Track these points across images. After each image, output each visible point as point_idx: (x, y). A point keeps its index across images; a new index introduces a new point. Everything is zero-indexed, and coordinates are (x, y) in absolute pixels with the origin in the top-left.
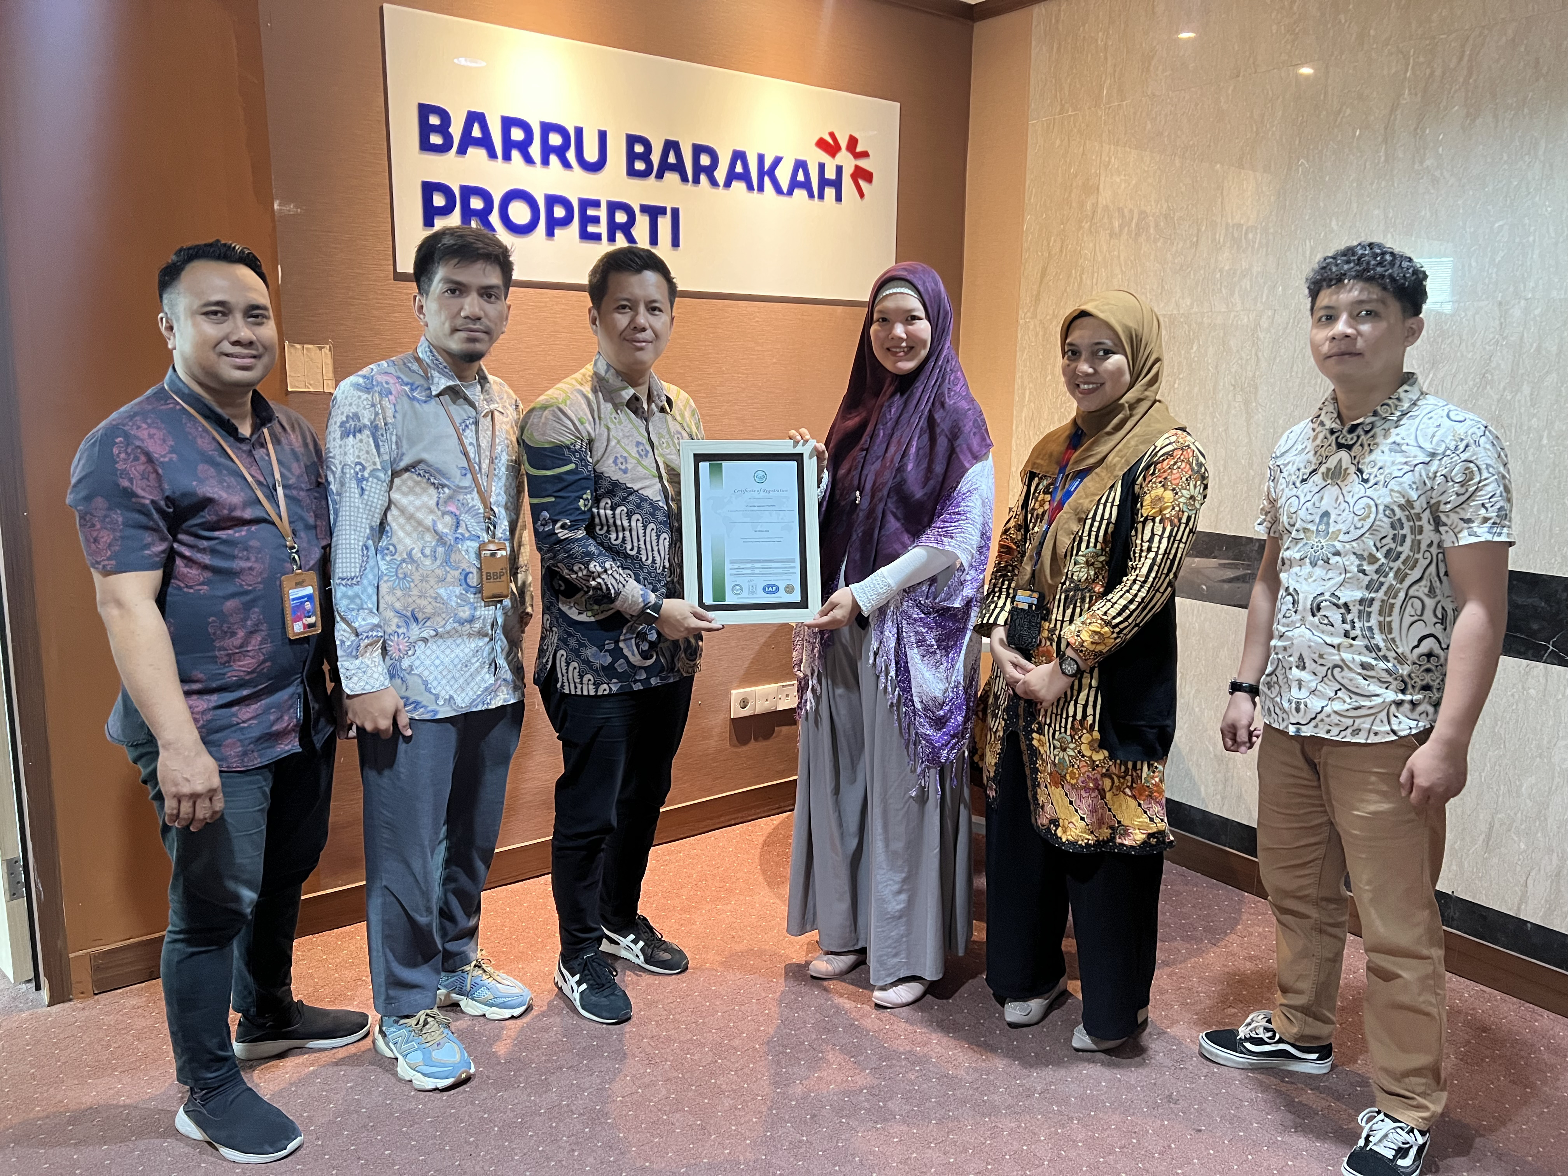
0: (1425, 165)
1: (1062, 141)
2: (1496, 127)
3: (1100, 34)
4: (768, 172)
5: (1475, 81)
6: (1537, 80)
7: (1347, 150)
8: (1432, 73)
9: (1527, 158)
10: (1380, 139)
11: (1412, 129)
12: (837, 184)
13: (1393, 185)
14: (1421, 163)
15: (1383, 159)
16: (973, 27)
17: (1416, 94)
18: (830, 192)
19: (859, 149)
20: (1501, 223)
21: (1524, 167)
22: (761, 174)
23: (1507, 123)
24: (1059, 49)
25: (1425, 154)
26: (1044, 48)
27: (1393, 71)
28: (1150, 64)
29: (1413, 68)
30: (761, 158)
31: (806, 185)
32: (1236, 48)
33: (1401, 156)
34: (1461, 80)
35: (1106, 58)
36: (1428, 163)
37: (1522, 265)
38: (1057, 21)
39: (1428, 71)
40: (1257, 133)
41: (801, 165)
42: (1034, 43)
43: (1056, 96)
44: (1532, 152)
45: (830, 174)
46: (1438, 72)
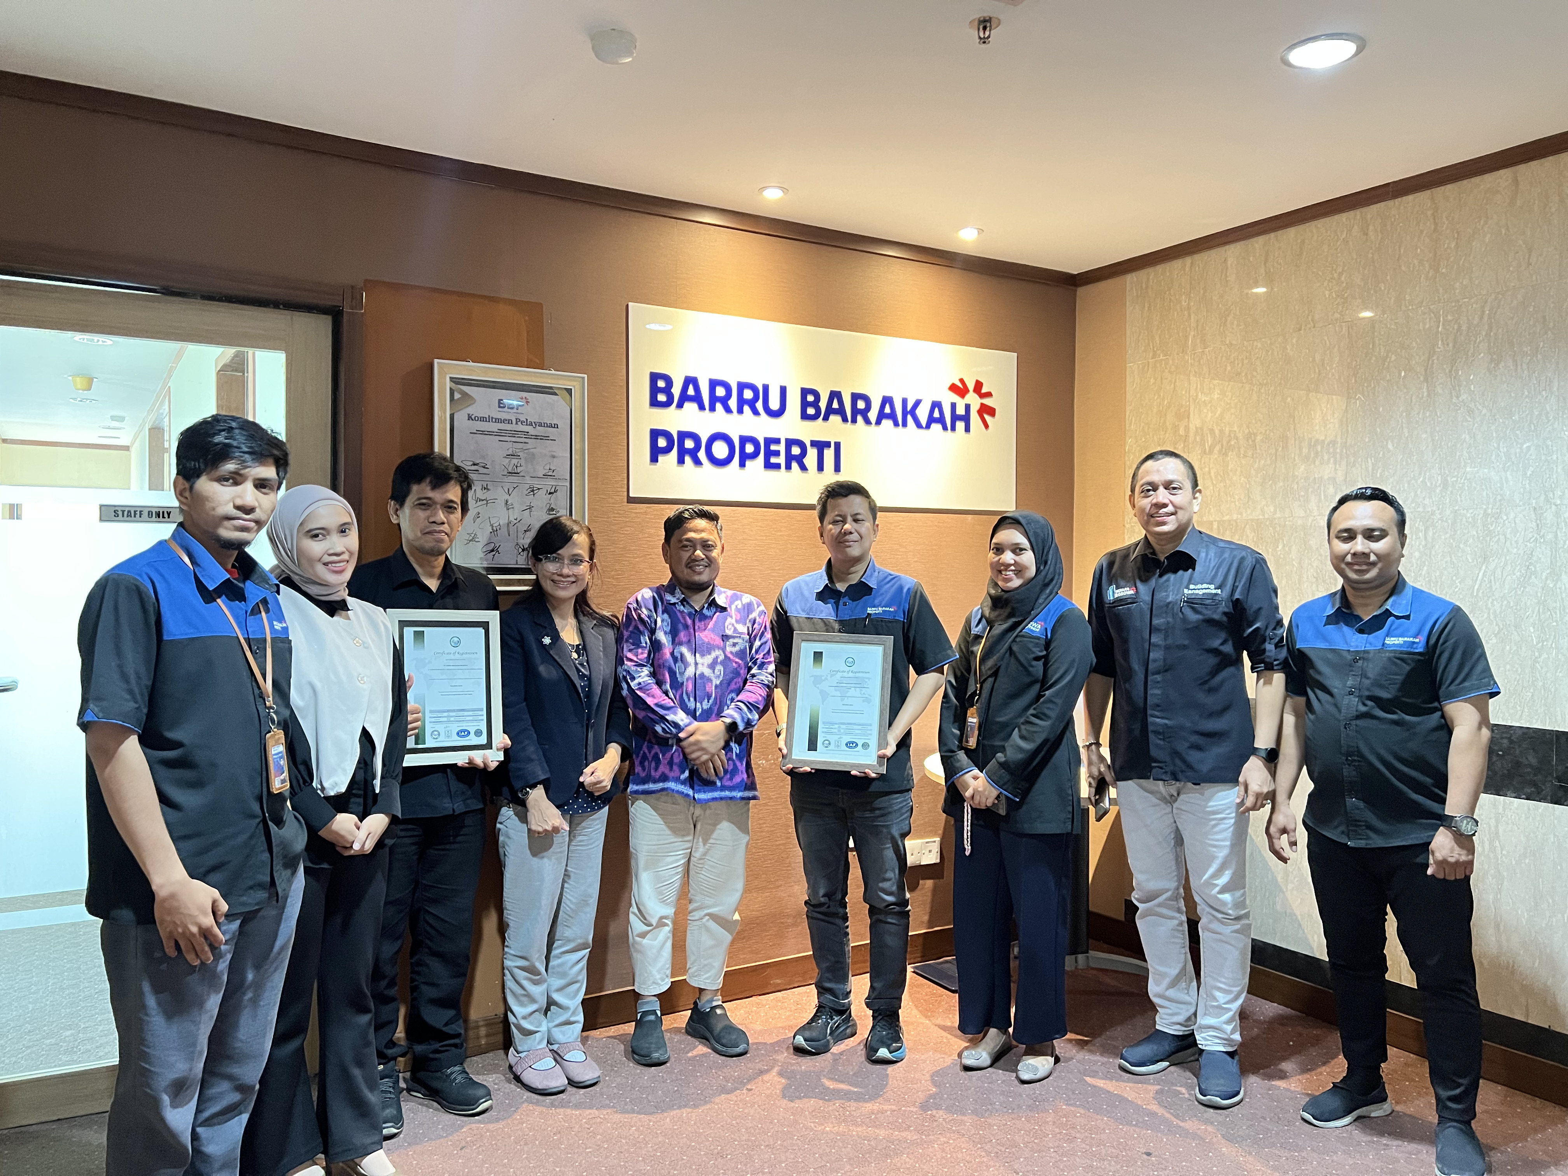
0: (1460, 399)
1: (1156, 379)
2: (1516, 370)
3: (1183, 297)
4: (910, 412)
5: (1495, 334)
6: (1546, 333)
7: (1395, 387)
8: (1460, 327)
9: (1544, 393)
10: (1422, 378)
11: (1447, 371)
12: (966, 418)
13: (1436, 414)
14: (1458, 397)
15: (1425, 394)
16: (1076, 291)
17: (1448, 345)
18: (960, 425)
19: (984, 390)
20: (1528, 444)
21: (1542, 401)
22: (905, 413)
23: (1525, 366)
24: (1149, 307)
25: (1460, 391)
26: (1137, 307)
27: (1427, 326)
28: (1226, 320)
29: (1443, 325)
30: (905, 402)
31: (941, 420)
32: (1297, 307)
33: (1440, 392)
34: (1484, 333)
35: (1189, 315)
36: (1464, 397)
37: (1549, 478)
38: (1147, 287)
39: (1456, 327)
40: (1319, 374)
41: (936, 405)
42: (1128, 303)
43: (1149, 344)
44: (1548, 388)
45: (961, 411)
46: (1464, 328)
